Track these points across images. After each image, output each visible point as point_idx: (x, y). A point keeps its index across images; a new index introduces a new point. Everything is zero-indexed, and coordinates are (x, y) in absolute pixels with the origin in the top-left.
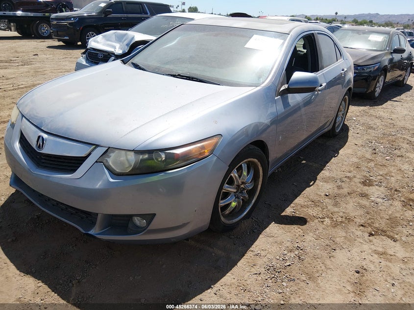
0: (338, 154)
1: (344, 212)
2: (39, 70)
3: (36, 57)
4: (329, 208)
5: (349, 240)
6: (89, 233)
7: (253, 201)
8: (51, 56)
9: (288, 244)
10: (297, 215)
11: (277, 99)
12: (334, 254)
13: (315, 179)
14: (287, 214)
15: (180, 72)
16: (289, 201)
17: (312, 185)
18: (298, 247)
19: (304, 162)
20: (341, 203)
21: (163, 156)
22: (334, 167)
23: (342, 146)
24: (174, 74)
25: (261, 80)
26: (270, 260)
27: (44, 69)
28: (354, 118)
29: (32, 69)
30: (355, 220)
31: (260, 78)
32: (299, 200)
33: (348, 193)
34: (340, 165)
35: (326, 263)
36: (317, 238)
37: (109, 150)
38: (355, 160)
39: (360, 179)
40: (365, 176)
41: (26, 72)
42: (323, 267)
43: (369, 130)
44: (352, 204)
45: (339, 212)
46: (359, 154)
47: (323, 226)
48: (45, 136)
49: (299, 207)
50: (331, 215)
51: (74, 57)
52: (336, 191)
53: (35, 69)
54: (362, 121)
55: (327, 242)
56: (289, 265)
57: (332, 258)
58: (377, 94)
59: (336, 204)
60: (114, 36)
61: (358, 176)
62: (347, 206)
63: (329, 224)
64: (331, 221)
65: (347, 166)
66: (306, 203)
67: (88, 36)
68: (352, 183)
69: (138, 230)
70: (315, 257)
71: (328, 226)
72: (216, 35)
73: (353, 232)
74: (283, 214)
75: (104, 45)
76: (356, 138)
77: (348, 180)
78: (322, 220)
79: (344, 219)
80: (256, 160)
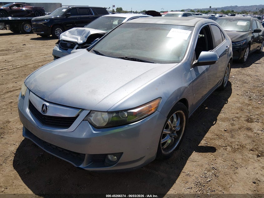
0: (228, 102)
1: (238, 142)
2: (28, 55)
3: (24, 46)
4: (228, 139)
5: (245, 161)
6: (80, 167)
7: (180, 138)
8: (34, 45)
9: (207, 166)
10: (209, 146)
11: (191, 70)
12: (237, 171)
13: (216, 120)
14: (202, 145)
15: (126, 56)
16: (202, 136)
17: (214, 124)
18: (213, 167)
19: (207, 108)
20: (236, 135)
21: (126, 114)
22: (227, 111)
23: (229, 96)
24: (123, 57)
25: (180, 58)
26: (197, 178)
27: (31, 54)
28: (233, 77)
29: (23, 54)
30: (246, 146)
31: (179, 57)
32: (208, 135)
33: (239, 128)
34: (230, 109)
35: (233, 178)
36: (224, 160)
37: (91, 112)
38: (239, 105)
39: (244, 118)
40: (247, 116)
41: (20, 57)
42: (232, 181)
43: (244, 84)
44: (243, 136)
45: (235, 142)
46: (241, 100)
47: (227, 152)
48: (48, 104)
49: (209, 140)
50: (230, 144)
51: (49, 45)
52: (231, 127)
53: (25, 54)
54: (239, 79)
55: (231, 163)
56: (210, 181)
57: (236, 174)
58: (245, 60)
59: (232, 137)
60: (76, 32)
61: (243, 116)
62: (240, 137)
63: (230, 150)
64: (232, 148)
65: (235, 109)
66: (213, 137)
67: (56, 31)
68: (240, 121)
69: (112, 163)
70: (226, 174)
71: (230, 152)
72: (147, 30)
73: (246, 155)
74: (200, 145)
75: (70, 37)
76: (237, 90)
77: (237, 119)
78: (225, 148)
79: (239, 147)
80: (182, 112)
